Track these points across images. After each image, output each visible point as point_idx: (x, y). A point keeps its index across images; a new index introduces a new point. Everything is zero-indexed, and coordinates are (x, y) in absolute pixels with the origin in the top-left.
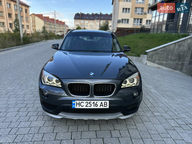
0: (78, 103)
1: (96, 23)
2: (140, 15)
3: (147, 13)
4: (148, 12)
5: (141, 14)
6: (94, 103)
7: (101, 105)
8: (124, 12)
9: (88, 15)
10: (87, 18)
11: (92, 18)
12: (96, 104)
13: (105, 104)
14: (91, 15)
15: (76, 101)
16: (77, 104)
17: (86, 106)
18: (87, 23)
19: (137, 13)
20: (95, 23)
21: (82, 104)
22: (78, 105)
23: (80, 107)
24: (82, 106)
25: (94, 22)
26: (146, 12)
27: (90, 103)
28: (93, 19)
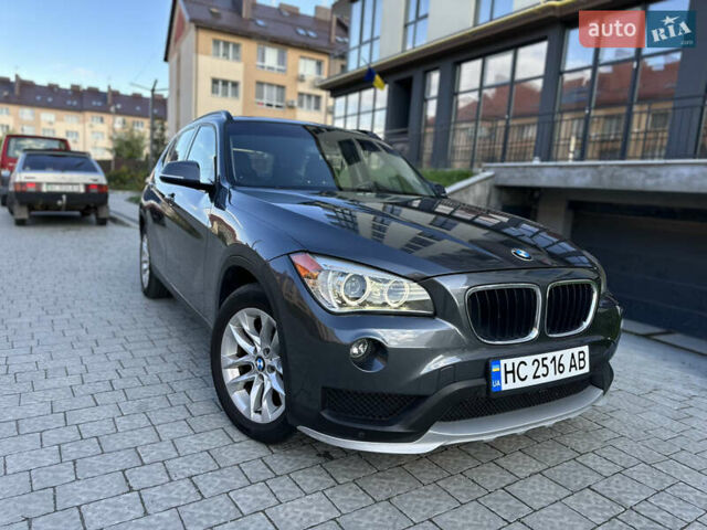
0: (509, 368)
1: (91, 126)
2: (274, 108)
3: (296, 104)
4: (301, 104)
5: (277, 106)
6: (554, 359)
7: (571, 366)
8: (217, 92)
9: (52, 88)
10: (50, 100)
11: (75, 103)
12: (560, 365)
13: (580, 360)
14: (66, 90)
15: (503, 362)
16: (507, 373)
17: (535, 377)
18: (51, 123)
19: (265, 101)
20: (87, 124)
21: (523, 371)
22: (510, 376)
23: (519, 384)
24: (523, 377)
25: (84, 121)
26: (293, 102)
27: (545, 362)
28: (80, 109)
